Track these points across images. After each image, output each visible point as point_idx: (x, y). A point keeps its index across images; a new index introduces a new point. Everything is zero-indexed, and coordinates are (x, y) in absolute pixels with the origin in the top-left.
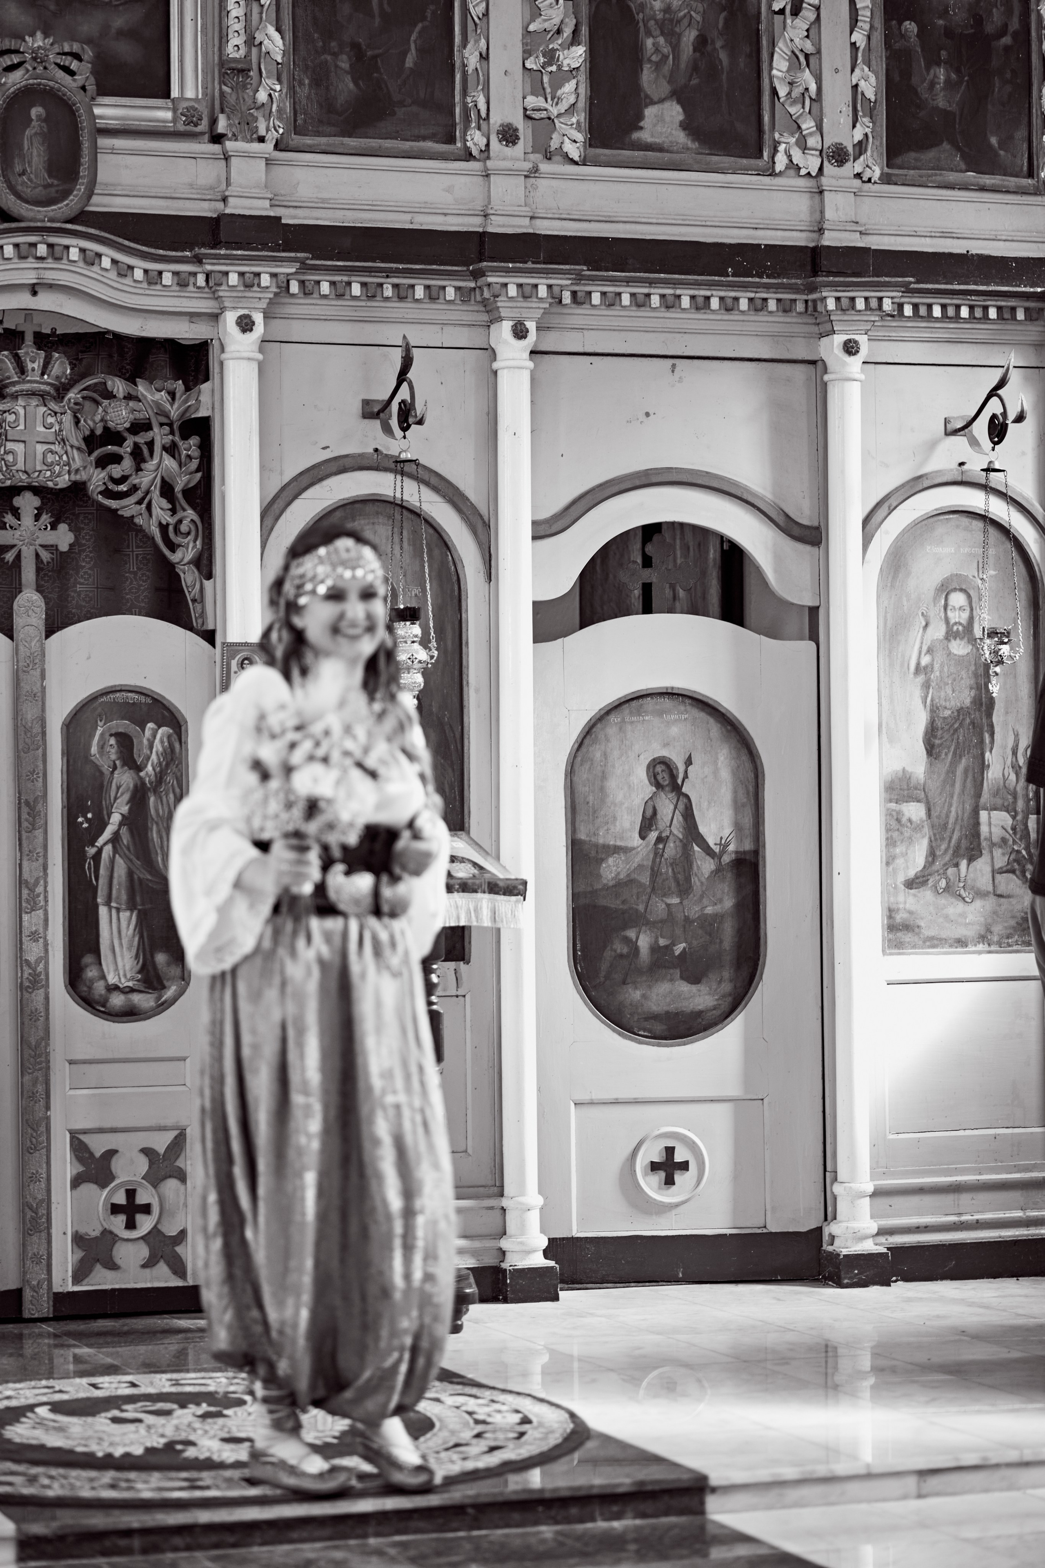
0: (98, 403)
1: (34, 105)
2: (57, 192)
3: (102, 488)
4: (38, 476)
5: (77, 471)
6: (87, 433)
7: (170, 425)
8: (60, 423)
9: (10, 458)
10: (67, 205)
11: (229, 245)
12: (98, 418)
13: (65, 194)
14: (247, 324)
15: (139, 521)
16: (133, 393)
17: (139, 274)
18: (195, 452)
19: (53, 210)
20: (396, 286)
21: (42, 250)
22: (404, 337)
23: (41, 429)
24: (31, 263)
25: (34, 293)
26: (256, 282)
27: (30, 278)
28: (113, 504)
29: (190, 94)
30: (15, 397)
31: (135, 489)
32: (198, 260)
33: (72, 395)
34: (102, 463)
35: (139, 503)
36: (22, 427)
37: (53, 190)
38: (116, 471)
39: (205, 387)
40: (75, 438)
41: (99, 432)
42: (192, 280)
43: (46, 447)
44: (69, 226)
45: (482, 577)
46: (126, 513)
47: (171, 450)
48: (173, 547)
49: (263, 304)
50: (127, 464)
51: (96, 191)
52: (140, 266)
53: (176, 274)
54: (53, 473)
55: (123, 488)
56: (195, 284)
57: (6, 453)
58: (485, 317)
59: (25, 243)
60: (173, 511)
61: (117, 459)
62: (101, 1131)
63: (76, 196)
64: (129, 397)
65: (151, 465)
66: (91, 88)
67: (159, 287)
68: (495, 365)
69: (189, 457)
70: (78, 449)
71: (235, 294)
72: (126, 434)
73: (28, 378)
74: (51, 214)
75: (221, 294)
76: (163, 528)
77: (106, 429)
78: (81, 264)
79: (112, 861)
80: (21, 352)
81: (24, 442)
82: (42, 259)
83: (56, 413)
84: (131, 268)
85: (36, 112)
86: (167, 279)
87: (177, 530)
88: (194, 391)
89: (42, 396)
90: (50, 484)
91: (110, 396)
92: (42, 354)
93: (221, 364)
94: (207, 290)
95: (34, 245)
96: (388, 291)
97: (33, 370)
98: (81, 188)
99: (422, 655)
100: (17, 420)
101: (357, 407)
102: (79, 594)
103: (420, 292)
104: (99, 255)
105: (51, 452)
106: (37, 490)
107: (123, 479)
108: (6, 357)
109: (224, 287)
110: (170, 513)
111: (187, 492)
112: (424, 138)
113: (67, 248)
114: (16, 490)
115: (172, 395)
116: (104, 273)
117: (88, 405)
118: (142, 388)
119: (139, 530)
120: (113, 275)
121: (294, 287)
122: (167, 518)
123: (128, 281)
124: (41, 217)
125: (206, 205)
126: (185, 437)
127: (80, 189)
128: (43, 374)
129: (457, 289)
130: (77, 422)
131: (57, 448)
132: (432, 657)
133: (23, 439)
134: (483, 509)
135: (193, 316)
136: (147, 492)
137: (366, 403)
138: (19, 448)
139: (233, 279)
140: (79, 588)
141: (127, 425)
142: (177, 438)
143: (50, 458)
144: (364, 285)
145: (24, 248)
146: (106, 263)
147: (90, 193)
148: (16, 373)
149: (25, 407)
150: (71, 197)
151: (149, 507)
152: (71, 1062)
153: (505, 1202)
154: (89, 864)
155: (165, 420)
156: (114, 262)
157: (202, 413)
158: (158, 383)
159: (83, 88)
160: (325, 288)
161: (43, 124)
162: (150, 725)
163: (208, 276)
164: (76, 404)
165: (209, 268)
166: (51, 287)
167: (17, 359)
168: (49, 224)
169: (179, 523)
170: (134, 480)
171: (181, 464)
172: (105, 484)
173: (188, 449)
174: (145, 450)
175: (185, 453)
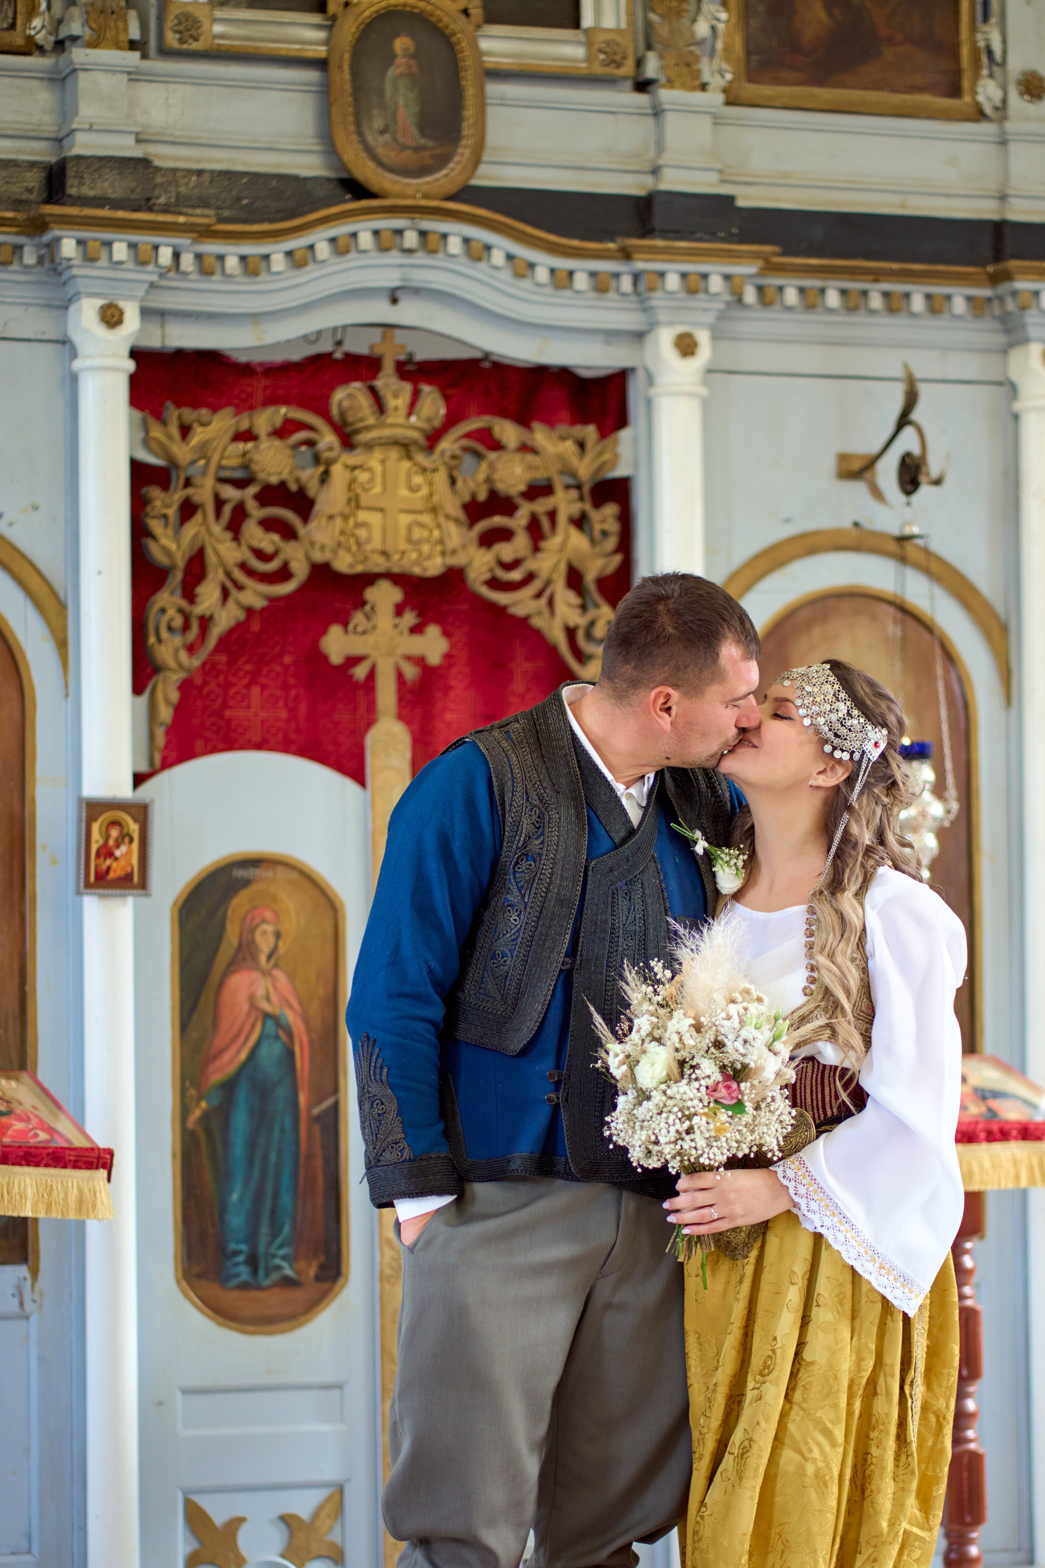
0: (479, 456)
1: (397, 35)
2: (432, 157)
3: (487, 576)
4: (401, 559)
5: (454, 552)
6: (467, 498)
7: (579, 487)
8: (431, 484)
9: (362, 533)
10: (446, 176)
11: (665, 234)
12: (481, 476)
13: (442, 161)
14: (689, 346)
15: (537, 622)
16: (529, 442)
17: (542, 274)
18: (613, 526)
19: (428, 183)
20: (886, 295)
21: (411, 239)
22: (906, 366)
23: (404, 492)
24: (394, 257)
25: (394, 301)
26: (702, 285)
27: (391, 278)
28: (500, 598)
29: (609, 22)
30: (369, 446)
31: (530, 577)
32: (626, 255)
33: (448, 444)
34: (488, 540)
35: (538, 596)
36: (378, 489)
37: (426, 154)
38: (506, 551)
39: (625, 434)
40: (453, 507)
41: (482, 496)
42: (613, 283)
43: (410, 518)
44: (451, 205)
45: (998, 699)
46: (519, 611)
47: (580, 522)
48: (583, 659)
49: (710, 318)
50: (521, 543)
51: (485, 158)
52: (544, 262)
53: (593, 274)
54: (420, 553)
55: (516, 575)
56: (617, 289)
57: (358, 525)
58: (1000, 339)
59: (387, 230)
60: (584, 608)
61: (505, 535)
63: (458, 163)
64: (525, 448)
65: (552, 543)
66: (476, 12)
67: (567, 293)
68: (1018, 406)
69: (605, 534)
70: (457, 521)
71: (672, 304)
72: (519, 501)
73: (390, 420)
74: (425, 188)
75: (654, 303)
76: (571, 632)
77: (493, 494)
78: (463, 260)
80: (379, 383)
81: (382, 510)
82: (410, 251)
83: (424, 470)
84: (531, 266)
85: (402, 44)
86: (581, 281)
87: (589, 636)
88: (609, 440)
89: (405, 447)
90: (417, 571)
91: (496, 446)
92: (408, 387)
93: (649, 402)
94: (633, 298)
95: (399, 232)
96: (876, 301)
97: (396, 408)
98: (464, 153)
99: (936, 809)
100: (371, 480)
101: (830, 465)
102: (449, 725)
103: (918, 303)
104: (488, 248)
105: (421, 525)
106: (399, 579)
107: (515, 564)
108: (360, 390)
109: (658, 294)
110: (578, 611)
111: (602, 583)
112: (920, 89)
113: (444, 236)
114: (369, 579)
115: (581, 445)
116: (494, 273)
117: (468, 460)
118: (540, 435)
119: (537, 634)
120: (506, 275)
121: (750, 295)
122: (577, 619)
123: (526, 284)
124: (410, 191)
125: (629, 179)
126: (598, 503)
127: (462, 155)
128: (410, 414)
129: (969, 299)
130: (453, 481)
131: (426, 519)
132: (948, 812)
133: (381, 505)
134: (998, 605)
135: (610, 335)
136: (548, 583)
137: (843, 458)
138: (374, 519)
139: (673, 282)
140: (448, 716)
141: (522, 487)
142: (588, 506)
143: (417, 533)
144: (844, 292)
145: (386, 237)
146: (498, 258)
147: (476, 161)
148: (374, 413)
149: (383, 462)
150: (451, 165)
151: (551, 603)
155: (570, 481)
156: (510, 257)
157: (620, 472)
158: (563, 429)
159: (465, 12)
160: (791, 296)
161: (412, 62)
163: (636, 277)
164: (454, 457)
165: (640, 265)
166: (417, 291)
167: (374, 393)
168: (424, 203)
169: (592, 624)
170: (531, 565)
171: (593, 542)
172: (491, 570)
173: (603, 521)
174: (545, 523)
175: (598, 527)
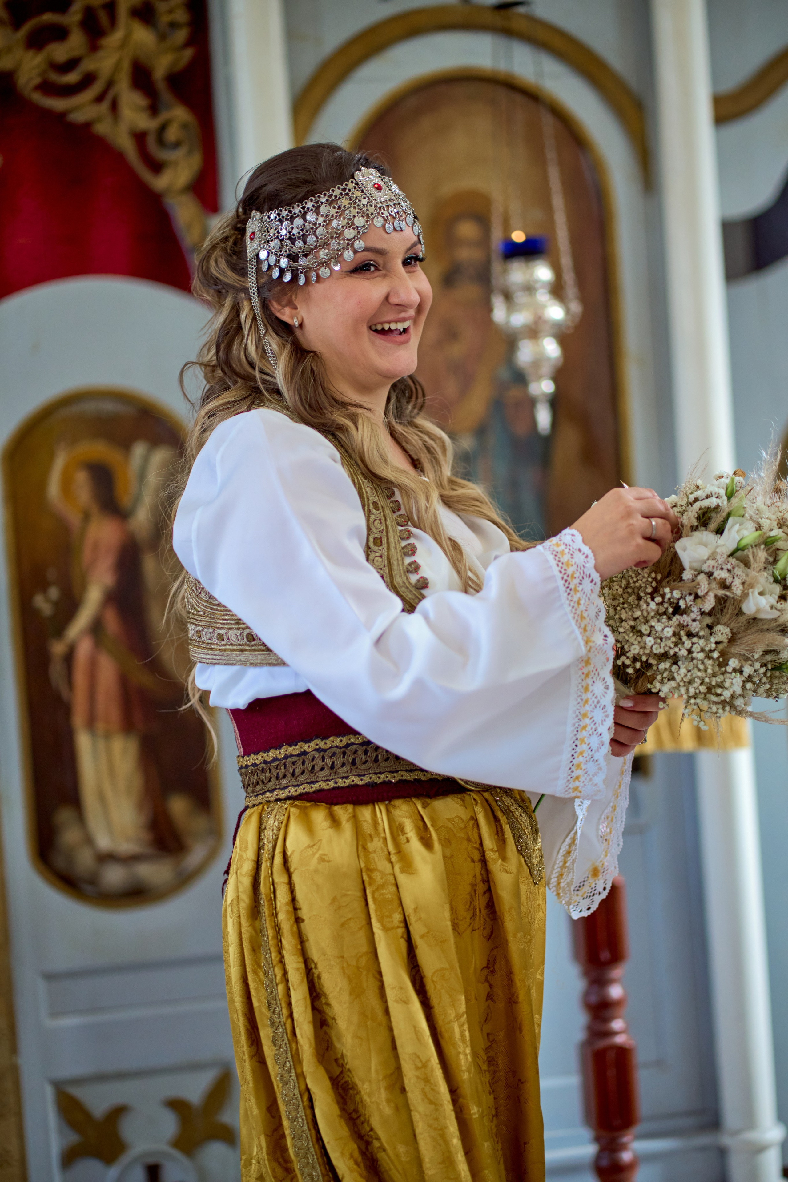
3: (37, 81)
15: (100, 129)
18: (181, 16)
28: (58, 104)
31: (89, 80)
34: (37, 41)
35: (99, 99)
38: (60, 51)
46: (79, 117)
47: (144, 14)
48: (157, 167)
50: (76, 41)
55: (72, 78)
60: (154, 109)
61: (59, 33)
62: (101, 1078)
65: (114, 40)
69: (173, 25)
76: (140, 137)
79: (93, 665)
87: (161, 141)
99: (556, 311)
107: (71, 65)
110: (147, 114)
111: (172, 80)
119: (102, 142)
122: (146, 123)
132: (570, 314)
134: (633, 80)
136: (110, 84)
140: (19, 240)
151: (114, 106)
152: (50, 977)
153: (726, 1140)
154: (56, 671)
162: (139, 450)
169: (163, 128)
170: (88, 65)
171: (162, 37)
172: (43, 73)
173: (171, 11)
174: (103, 18)
175: (164, 19)
